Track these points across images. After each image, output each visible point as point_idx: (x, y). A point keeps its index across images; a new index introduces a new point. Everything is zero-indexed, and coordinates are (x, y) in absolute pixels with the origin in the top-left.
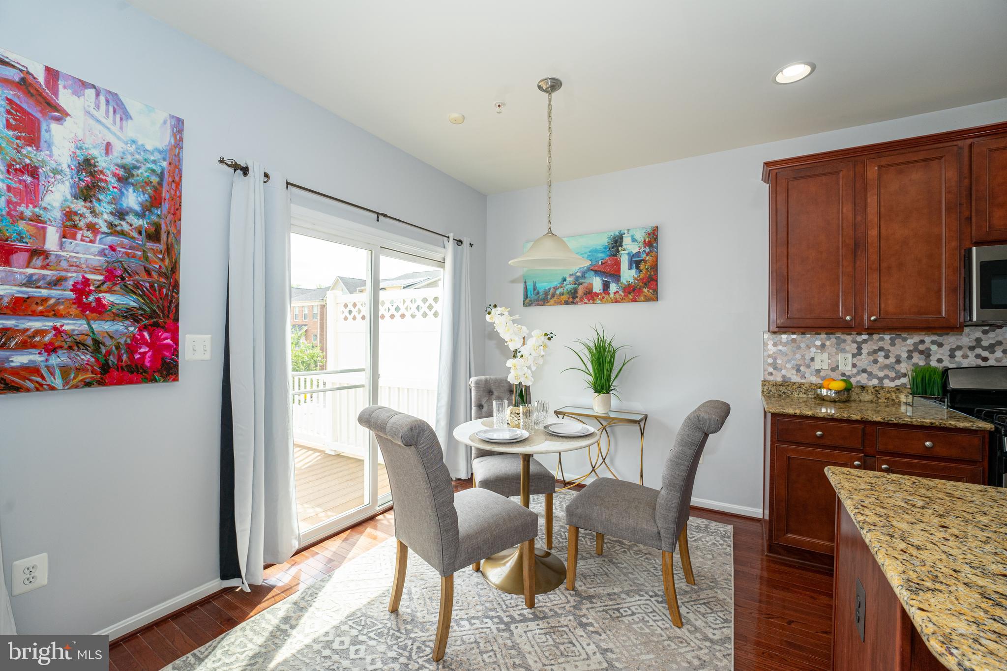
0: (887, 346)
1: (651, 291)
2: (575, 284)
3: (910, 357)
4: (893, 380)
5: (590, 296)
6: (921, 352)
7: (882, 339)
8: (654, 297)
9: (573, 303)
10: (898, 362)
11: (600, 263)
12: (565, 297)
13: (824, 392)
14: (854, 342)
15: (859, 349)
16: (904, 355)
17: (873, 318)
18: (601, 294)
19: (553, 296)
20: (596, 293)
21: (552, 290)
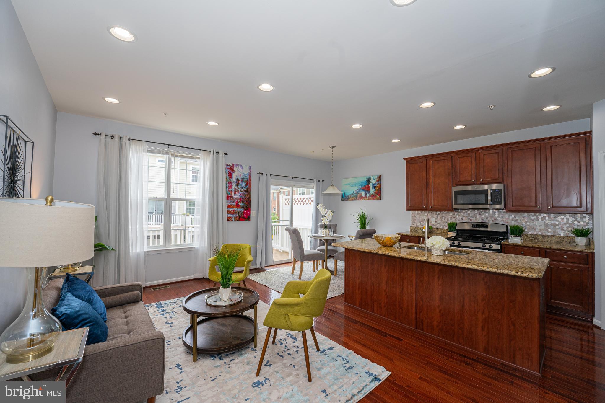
1: (379, 196)
2: (357, 193)
3: (450, 219)
5: (361, 198)
7: (443, 213)
9: (356, 200)
11: (364, 187)
12: (354, 198)
13: (423, 230)
17: (431, 206)
18: (364, 197)
19: (350, 197)
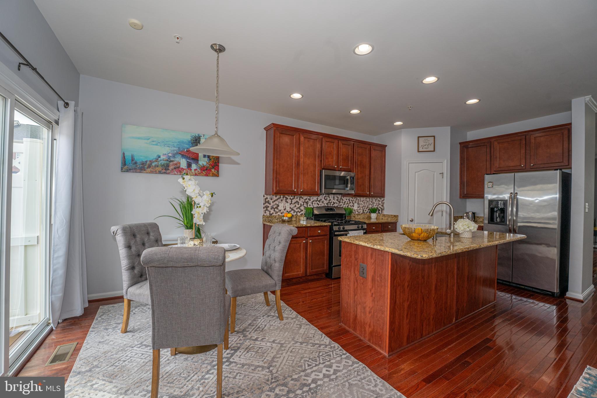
0: (298, 201)
1: (216, 171)
2: (167, 161)
3: (304, 204)
4: (300, 212)
5: (178, 170)
6: (306, 203)
7: (297, 198)
8: (217, 175)
10: (301, 206)
11: (186, 151)
12: (159, 169)
13: (285, 218)
14: (290, 199)
15: (292, 201)
16: (302, 204)
17: (301, 191)
18: (185, 169)
19: (149, 167)
20: (182, 168)
21: (148, 162)
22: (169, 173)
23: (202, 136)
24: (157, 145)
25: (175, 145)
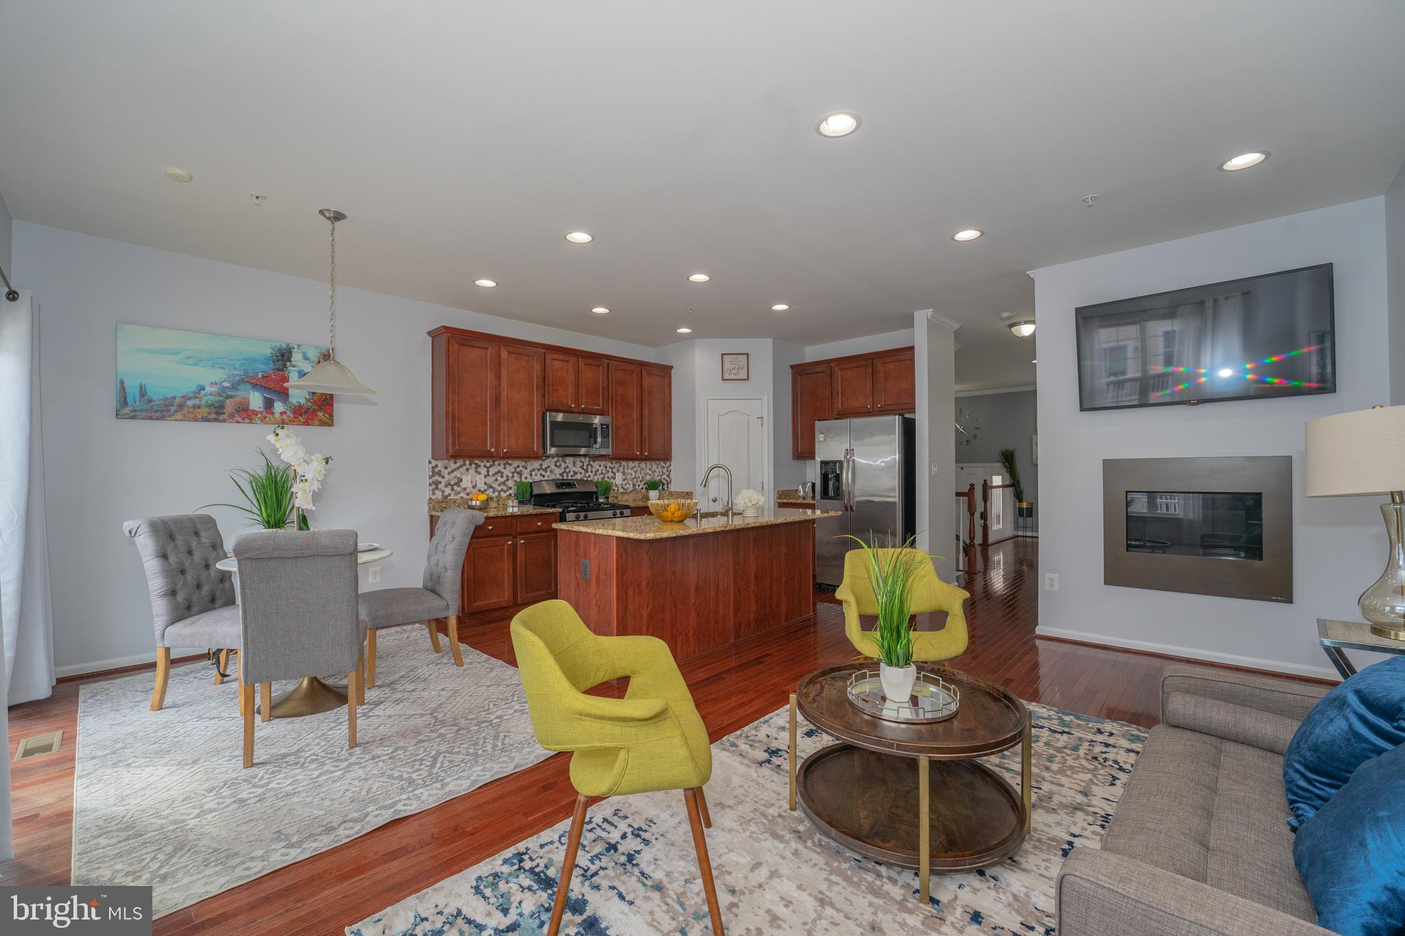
0: (502, 470)
1: (327, 415)
2: (220, 395)
3: (513, 477)
4: (505, 492)
5: (244, 413)
6: (518, 473)
7: (499, 465)
8: (329, 423)
9: (216, 420)
10: (508, 480)
11: (260, 376)
12: (202, 412)
13: (474, 503)
14: (485, 466)
15: (488, 471)
16: (510, 475)
17: (505, 451)
18: (261, 413)
20: (254, 411)
21: (177, 400)
22: (224, 421)
23: (295, 346)
24: (196, 364)
25: (238, 364)
